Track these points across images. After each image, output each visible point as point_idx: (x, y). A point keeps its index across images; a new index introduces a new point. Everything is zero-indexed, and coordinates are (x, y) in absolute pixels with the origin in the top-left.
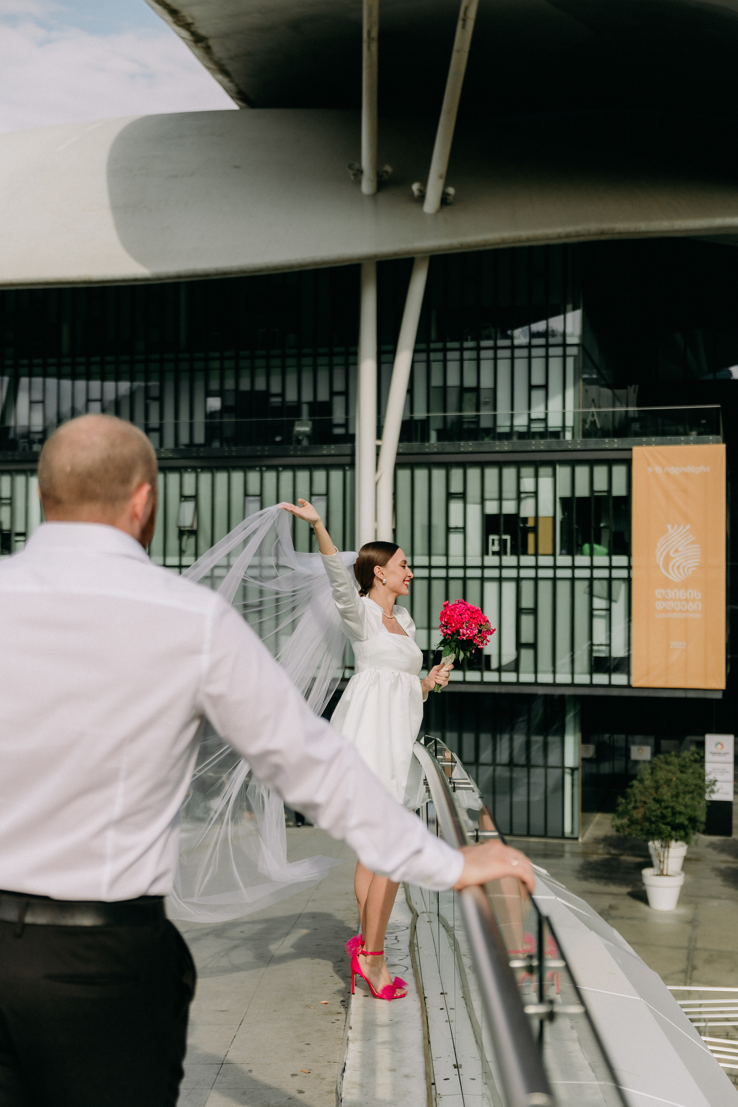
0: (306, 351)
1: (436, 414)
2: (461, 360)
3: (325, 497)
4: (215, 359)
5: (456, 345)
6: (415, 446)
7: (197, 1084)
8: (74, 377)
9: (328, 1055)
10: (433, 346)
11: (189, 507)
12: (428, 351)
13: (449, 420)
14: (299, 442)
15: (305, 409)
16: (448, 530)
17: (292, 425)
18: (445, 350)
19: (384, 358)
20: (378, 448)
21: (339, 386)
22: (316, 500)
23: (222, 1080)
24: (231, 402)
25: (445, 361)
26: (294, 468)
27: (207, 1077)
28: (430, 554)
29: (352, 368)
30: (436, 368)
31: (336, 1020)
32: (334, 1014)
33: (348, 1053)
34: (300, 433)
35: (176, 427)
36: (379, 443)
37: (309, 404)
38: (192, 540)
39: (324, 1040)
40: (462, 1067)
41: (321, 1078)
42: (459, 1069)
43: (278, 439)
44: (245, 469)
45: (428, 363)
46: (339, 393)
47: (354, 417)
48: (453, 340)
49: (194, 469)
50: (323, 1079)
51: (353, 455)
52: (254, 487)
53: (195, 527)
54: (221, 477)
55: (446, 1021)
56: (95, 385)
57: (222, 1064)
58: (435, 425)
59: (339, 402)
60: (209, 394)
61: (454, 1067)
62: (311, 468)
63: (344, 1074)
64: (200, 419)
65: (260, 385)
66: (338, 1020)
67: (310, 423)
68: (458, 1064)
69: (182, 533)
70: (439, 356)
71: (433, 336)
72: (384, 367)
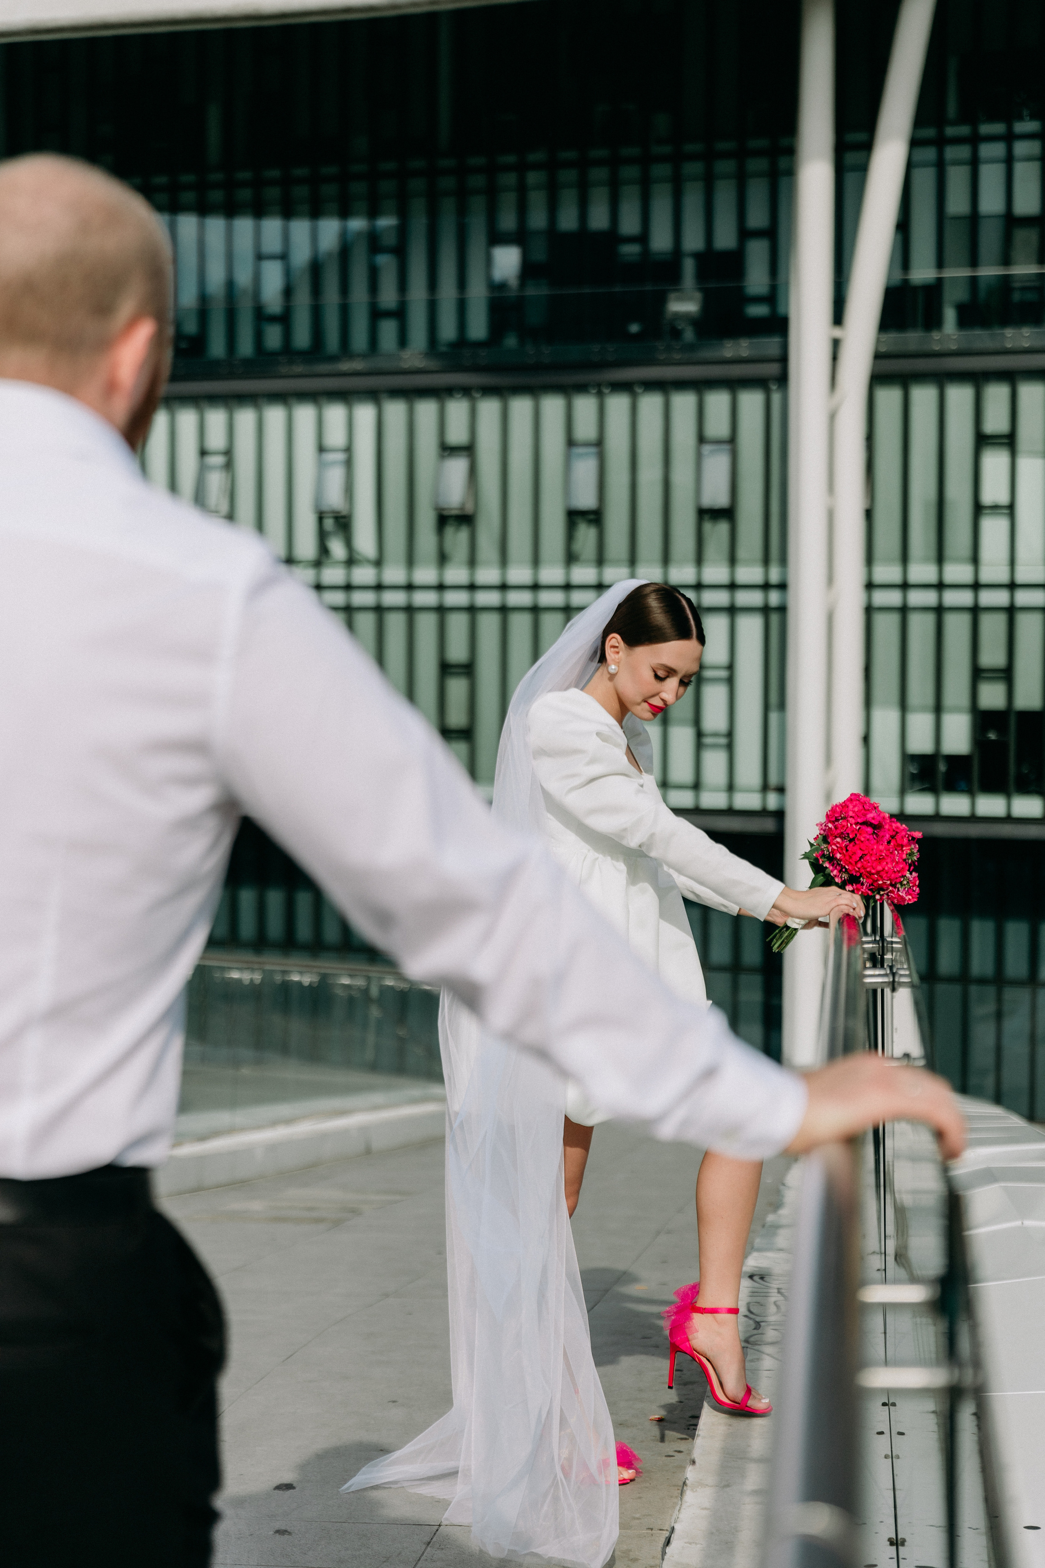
0: (690, 148)
1: (957, 273)
2: (1009, 161)
3: (727, 447)
4: (507, 168)
5: (998, 128)
6: (913, 339)
7: (385, 1561)
8: (230, 211)
9: (650, 1515)
10: (951, 131)
11: (458, 467)
12: (941, 142)
13: (982, 286)
14: (676, 334)
15: (689, 267)
16: (978, 509)
17: (661, 300)
18: (975, 140)
19: (851, 158)
20: (836, 344)
21: (757, 218)
22: (712, 452)
23: (435, 1556)
24: (540, 255)
25: (974, 163)
26: (664, 387)
27: (407, 1548)
28: (940, 559)
29: (783, 182)
30: (958, 178)
31: (676, 1451)
32: (673, 1441)
33: (682, 1510)
34: (678, 316)
35: (432, 307)
36: (837, 333)
37: (698, 257)
38: (463, 535)
39: (647, 1487)
40: (906, 1543)
41: (631, 1557)
42: (900, 1548)
43: (634, 328)
44: (568, 390)
45: (941, 167)
46: (758, 234)
47: (787, 284)
48: (992, 118)
49: (466, 391)
50: (635, 1560)
51: (784, 359)
52: (585, 429)
53: (469, 509)
54: (521, 407)
55: (886, 1457)
56: (272, 226)
57: (440, 1525)
58: (953, 296)
59: (757, 251)
60: (496, 239)
61: (889, 1543)
62: (700, 386)
63: (668, 1550)
64: (477, 292)
65: (599, 219)
66: (680, 1452)
67: (698, 295)
68: (899, 1537)
69: (443, 520)
70: (963, 152)
71: (952, 109)
72: (850, 178)
